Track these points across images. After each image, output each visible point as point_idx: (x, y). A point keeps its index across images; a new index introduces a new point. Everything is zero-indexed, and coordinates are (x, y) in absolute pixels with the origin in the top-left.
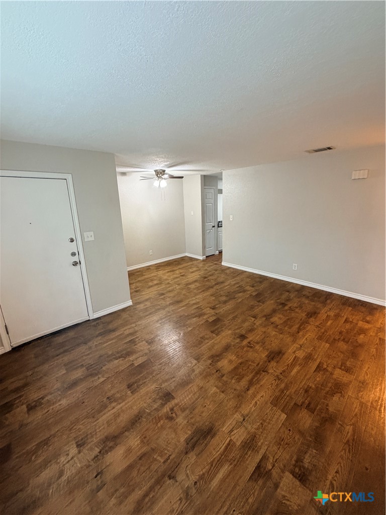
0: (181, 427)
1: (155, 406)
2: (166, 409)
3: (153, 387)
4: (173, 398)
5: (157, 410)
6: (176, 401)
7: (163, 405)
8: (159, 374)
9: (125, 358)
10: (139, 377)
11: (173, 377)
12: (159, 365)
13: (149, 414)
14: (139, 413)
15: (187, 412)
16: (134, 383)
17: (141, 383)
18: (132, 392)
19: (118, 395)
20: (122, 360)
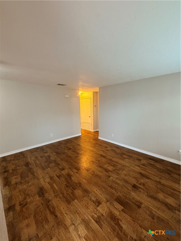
0: (145, 181)
1: (142, 191)
2: (141, 186)
3: (133, 194)
4: (135, 184)
5: (144, 190)
6: (136, 183)
7: (140, 188)
8: (124, 192)
9: (118, 219)
10: (131, 203)
11: (124, 185)
12: (118, 193)
13: (147, 192)
14: (149, 197)
15: (138, 179)
16: (136, 205)
17: (134, 201)
18: (142, 204)
19: (148, 212)
20: (121, 221)
